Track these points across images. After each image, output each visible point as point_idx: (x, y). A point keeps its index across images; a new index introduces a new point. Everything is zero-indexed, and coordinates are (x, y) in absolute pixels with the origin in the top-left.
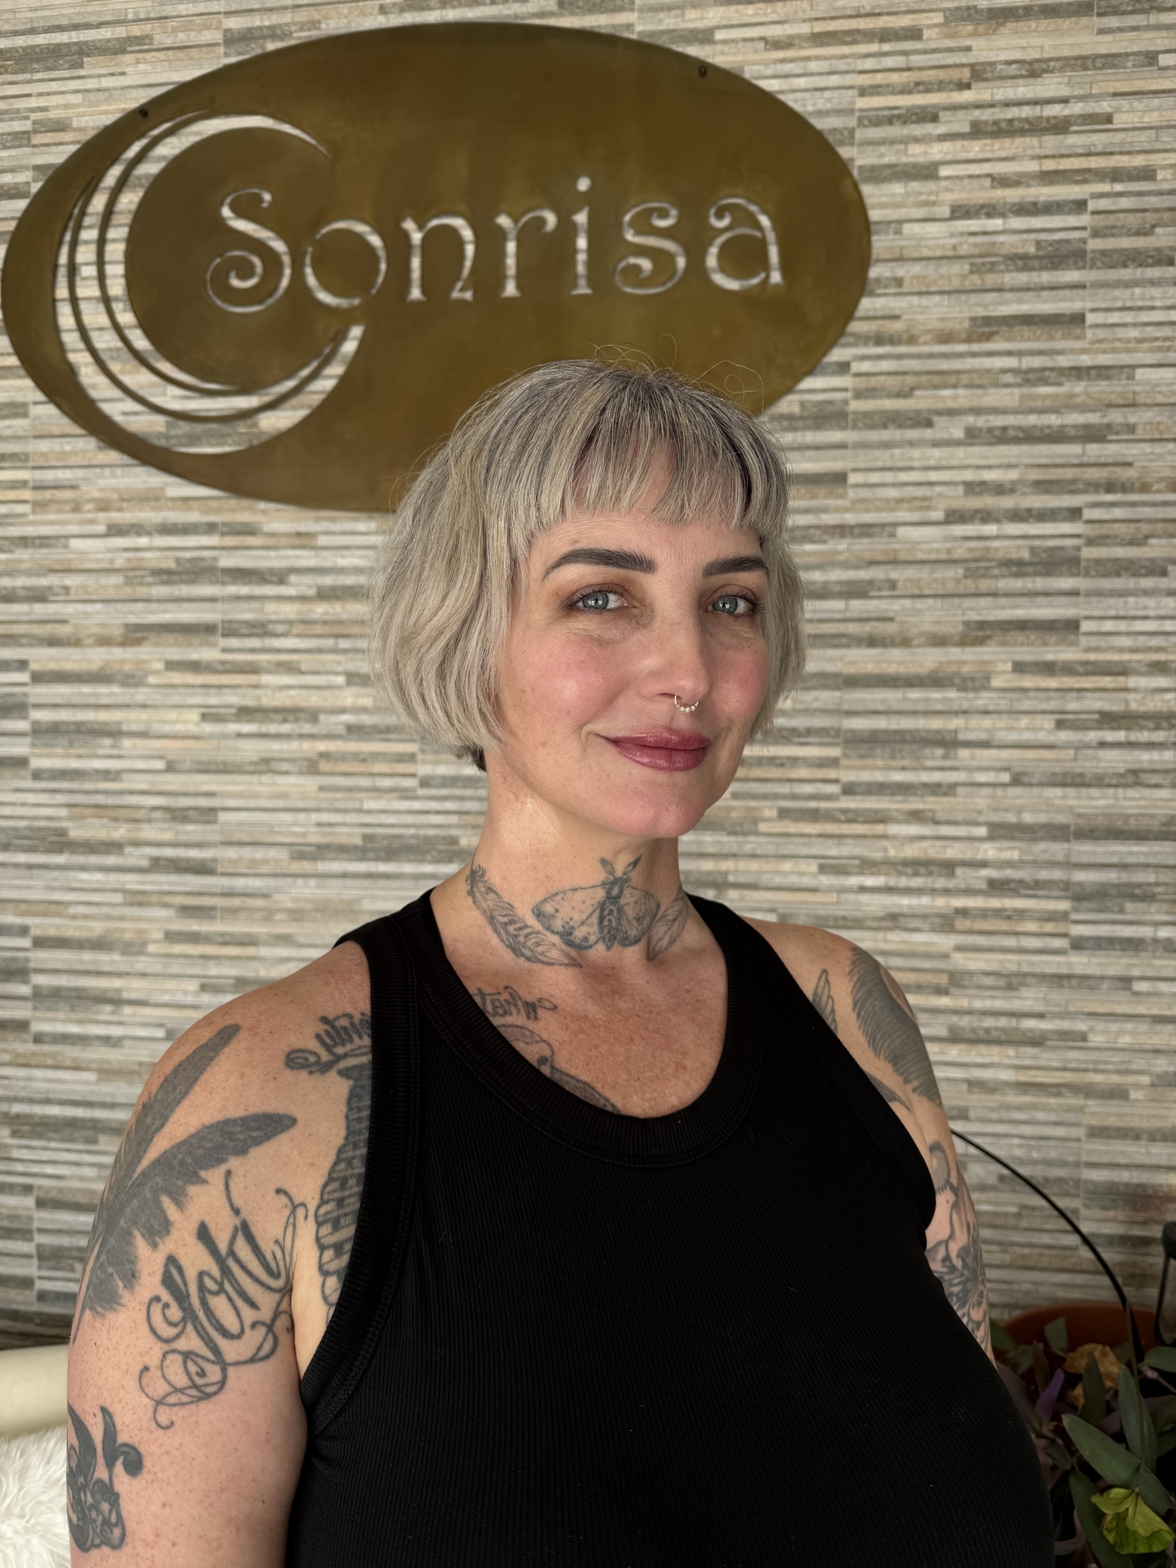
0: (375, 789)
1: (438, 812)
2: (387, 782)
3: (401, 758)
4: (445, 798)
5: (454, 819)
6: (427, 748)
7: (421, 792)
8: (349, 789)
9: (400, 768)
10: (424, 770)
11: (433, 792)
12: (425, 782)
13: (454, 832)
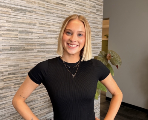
0: (12, 40)
1: (22, 43)
2: (14, 39)
3: (16, 35)
4: (23, 41)
5: (24, 44)
6: (20, 33)
7: (19, 40)
8: (7, 40)
9: (16, 36)
10: (19, 37)
11: (21, 40)
12: (20, 39)
13: (24, 46)
